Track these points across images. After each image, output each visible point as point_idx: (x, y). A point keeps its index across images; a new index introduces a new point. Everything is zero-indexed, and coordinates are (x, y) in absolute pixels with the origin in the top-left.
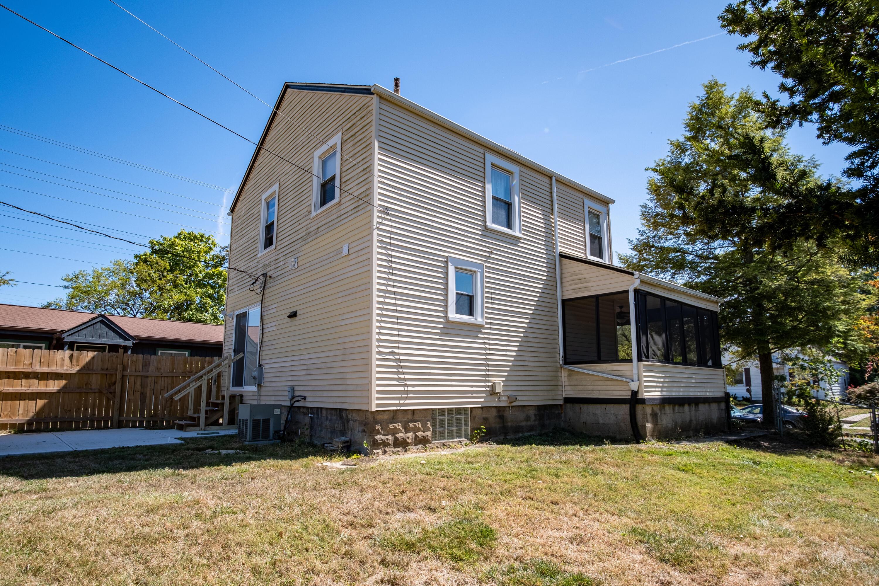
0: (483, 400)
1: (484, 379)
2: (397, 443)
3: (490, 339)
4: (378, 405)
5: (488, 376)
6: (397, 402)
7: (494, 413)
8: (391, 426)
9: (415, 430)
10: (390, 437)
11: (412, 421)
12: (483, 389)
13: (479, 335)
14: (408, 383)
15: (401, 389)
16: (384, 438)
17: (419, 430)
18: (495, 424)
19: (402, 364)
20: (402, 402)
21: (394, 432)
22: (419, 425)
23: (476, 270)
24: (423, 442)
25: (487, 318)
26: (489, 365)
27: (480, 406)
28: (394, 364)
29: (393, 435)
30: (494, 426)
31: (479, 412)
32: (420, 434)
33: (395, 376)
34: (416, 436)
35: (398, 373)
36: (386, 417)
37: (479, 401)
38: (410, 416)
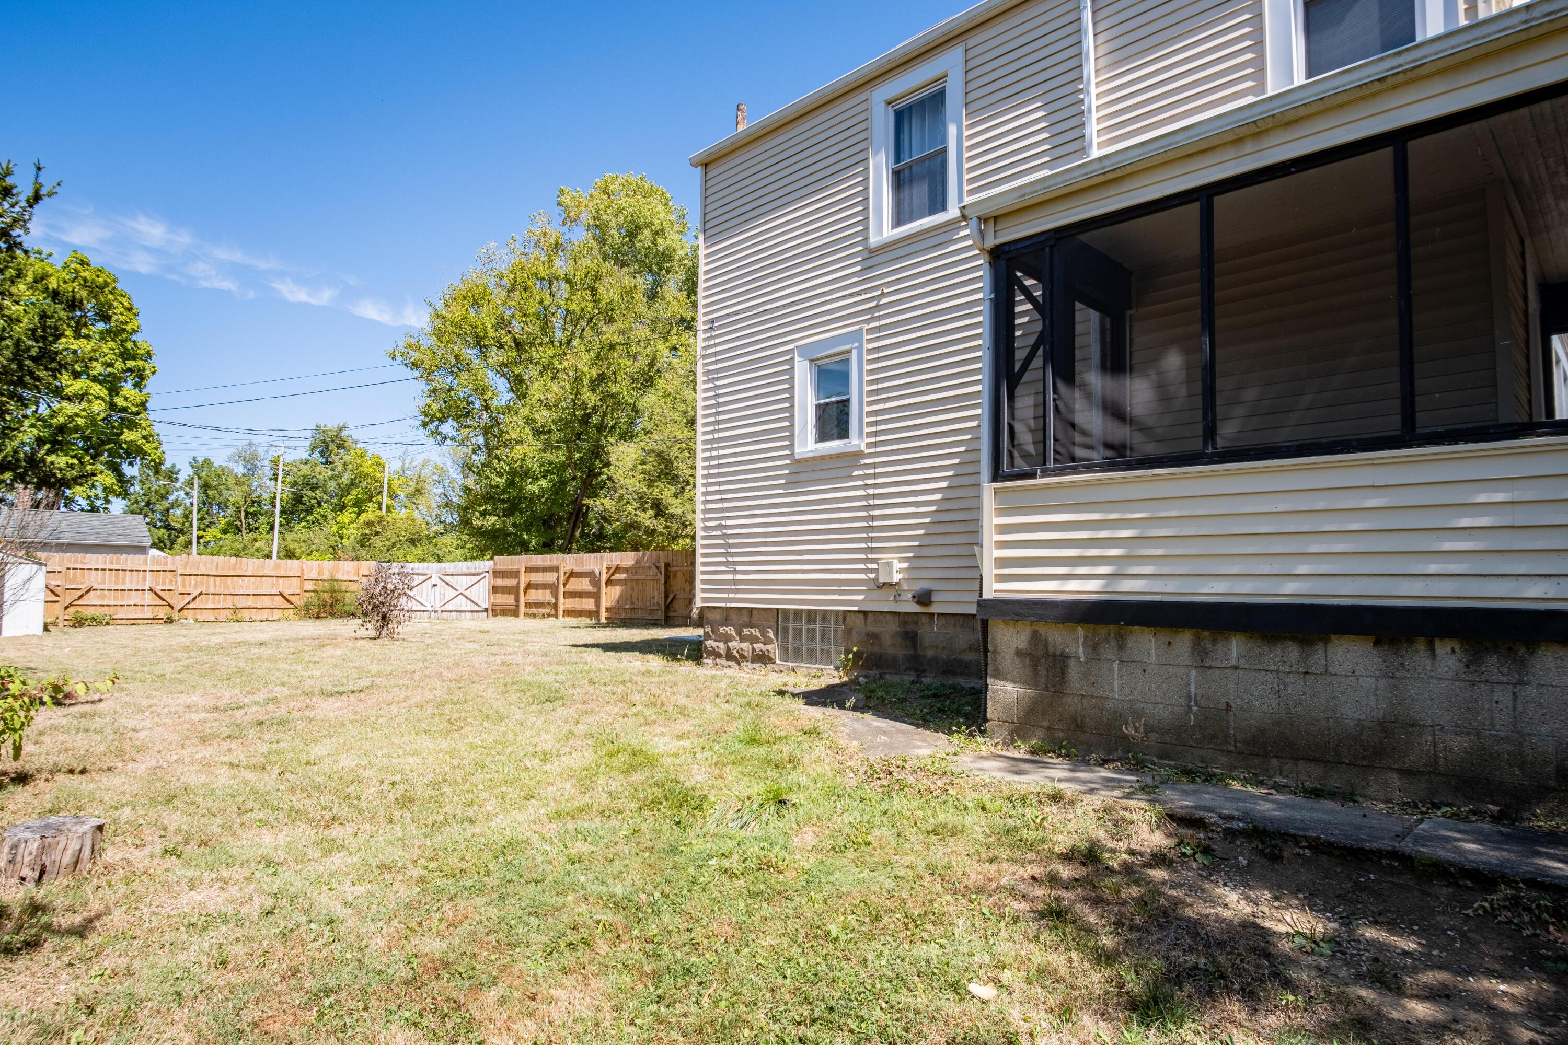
0: (861, 597)
1: (863, 556)
2: (730, 657)
3: (875, 476)
4: (704, 600)
5: (872, 550)
6: (726, 596)
7: (893, 626)
8: (721, 630)
9: (753, 640)
10: (721, 645)
11: (747, 626)
12: (863, 576)
13: (856, 473)
14: (738, 568)
15: (730, 577)
16: (715, 644)
17: (757, 640)
18: (892, 647)
19: (731, 541)
20: (731, 596)
21: (727, 639)
22: (756, 632)
23: (848, 347)
24: (763, 659)
25: (869, 435)
26: (872, 529)
27: (856, 608)
28: (722, 542)
29: (725, 643)
30: (891, 651)
31: (859, 621)
32: (759, 646)
33: (723, 559)
34: (753, 648)
35: (727, 554)
36: (717, 616)
37: (854, 601)
38: (746, 619)
